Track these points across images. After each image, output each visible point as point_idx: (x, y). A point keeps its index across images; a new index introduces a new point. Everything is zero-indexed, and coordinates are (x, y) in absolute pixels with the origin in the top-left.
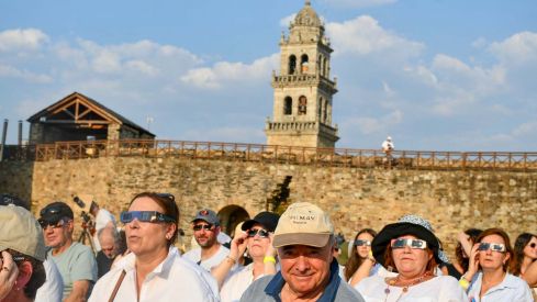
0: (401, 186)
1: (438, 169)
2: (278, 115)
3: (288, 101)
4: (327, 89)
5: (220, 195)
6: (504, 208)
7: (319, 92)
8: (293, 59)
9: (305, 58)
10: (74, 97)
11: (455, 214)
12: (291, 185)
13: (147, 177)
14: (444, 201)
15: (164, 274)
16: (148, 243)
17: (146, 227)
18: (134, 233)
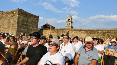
0: (80, 32)
1: (84, 31)
2: (67, 25)
3: (68, 24)
4: (72, 23)
5: (62, 33)
6: (91, 35)
8: (68, 20)
9: (70, 20)
10: (47, 24)
11: (86, 35)
12: (69, 32)
13: (54, 32)
15: (67, 45)
16: (66, 41)
17: (66, 39)
18: (65, 40)
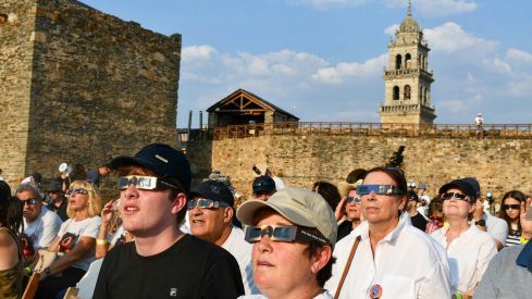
0: (491, 152)
1: (522, 138)
2: (389, 100)
3: (396, 89)
4: (426, 80)
5: (350, 162)
7: (420, 82)
8: (399, 57)
9: (408, 56)
10: (239, 92)
12: (404, 153)
13: (295, 149)
14: (527, 163)
15: (393, 242)
16: (384, 213)
17: (382, 199)
18: (372, 204)
